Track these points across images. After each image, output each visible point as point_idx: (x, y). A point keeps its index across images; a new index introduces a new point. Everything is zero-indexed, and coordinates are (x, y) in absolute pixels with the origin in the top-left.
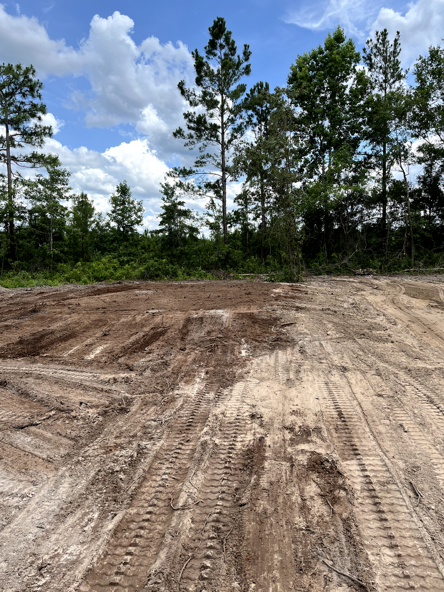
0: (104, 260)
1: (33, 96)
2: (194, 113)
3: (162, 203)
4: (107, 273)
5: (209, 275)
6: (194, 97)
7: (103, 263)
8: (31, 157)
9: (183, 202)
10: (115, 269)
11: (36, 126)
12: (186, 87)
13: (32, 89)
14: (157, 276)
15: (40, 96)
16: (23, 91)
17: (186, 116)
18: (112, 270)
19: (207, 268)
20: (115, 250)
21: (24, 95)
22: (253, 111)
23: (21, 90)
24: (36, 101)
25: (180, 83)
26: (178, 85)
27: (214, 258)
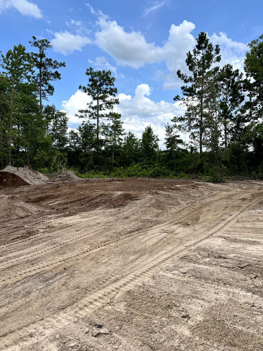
0: (135, 166)
1: (111, 85)
2: (186, 86)
3: (165, 136)
4: (134, 173)
5: (186, 176)
6: (186, 78)
7: (134, 167)
8: (109, 115)
9: (179, 136)
10: (139, 171)
11: (111, 99)
12: (181, 73)
13: (110, 81)
14: (159, 175)
15: (113, 85)
16: (106, 83)
17: (183, 88)
18: (137, 172)
19: (187, 173)
20: (141, 161)
21: (107, 85)
22: (223, 81)
23: (106, 82)
24: (112, 87)
25: (178, 71)
26: (177, 73)
27: (191, 167)
